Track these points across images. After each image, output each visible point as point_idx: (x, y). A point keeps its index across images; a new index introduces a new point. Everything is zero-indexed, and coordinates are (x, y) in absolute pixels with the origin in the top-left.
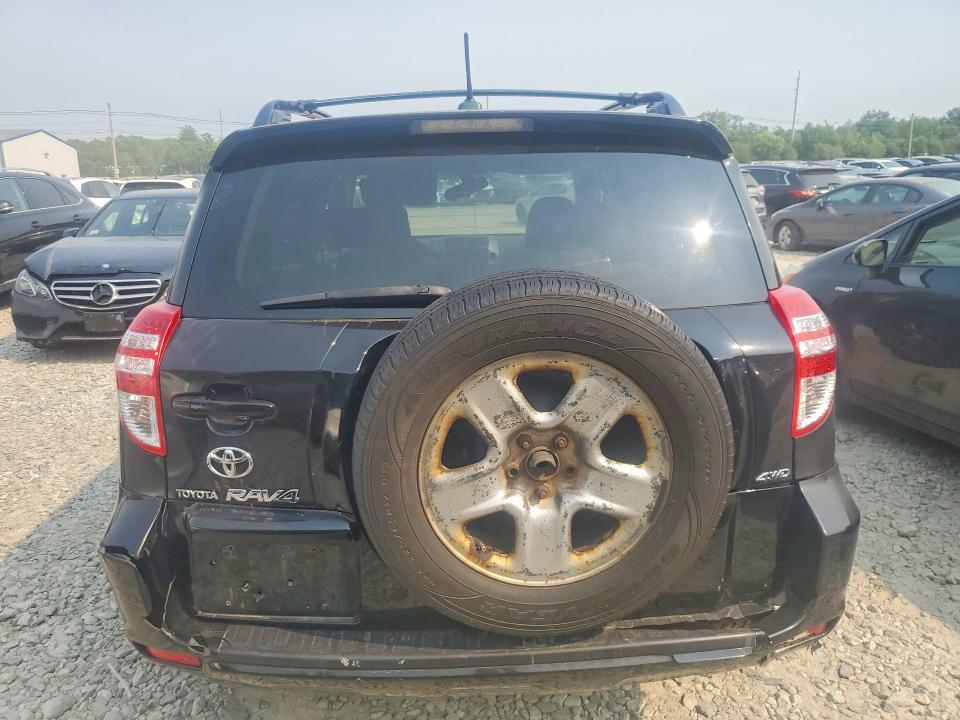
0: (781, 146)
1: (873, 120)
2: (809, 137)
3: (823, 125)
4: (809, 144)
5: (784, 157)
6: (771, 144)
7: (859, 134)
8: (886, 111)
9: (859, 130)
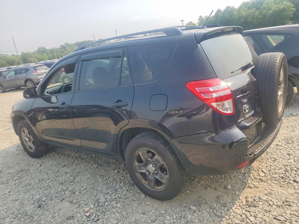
0: (17, 60)
1: (41, 50)
2: (24, 56)
3: (27, 52)
4: (25, 59)
5: (19, 64)
6: (13, 60)
7: (39, 54)
8: (44, 47)
9: (39, 53)
